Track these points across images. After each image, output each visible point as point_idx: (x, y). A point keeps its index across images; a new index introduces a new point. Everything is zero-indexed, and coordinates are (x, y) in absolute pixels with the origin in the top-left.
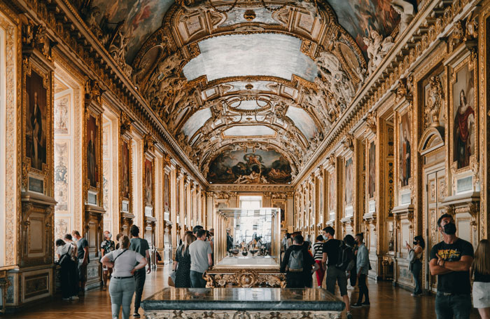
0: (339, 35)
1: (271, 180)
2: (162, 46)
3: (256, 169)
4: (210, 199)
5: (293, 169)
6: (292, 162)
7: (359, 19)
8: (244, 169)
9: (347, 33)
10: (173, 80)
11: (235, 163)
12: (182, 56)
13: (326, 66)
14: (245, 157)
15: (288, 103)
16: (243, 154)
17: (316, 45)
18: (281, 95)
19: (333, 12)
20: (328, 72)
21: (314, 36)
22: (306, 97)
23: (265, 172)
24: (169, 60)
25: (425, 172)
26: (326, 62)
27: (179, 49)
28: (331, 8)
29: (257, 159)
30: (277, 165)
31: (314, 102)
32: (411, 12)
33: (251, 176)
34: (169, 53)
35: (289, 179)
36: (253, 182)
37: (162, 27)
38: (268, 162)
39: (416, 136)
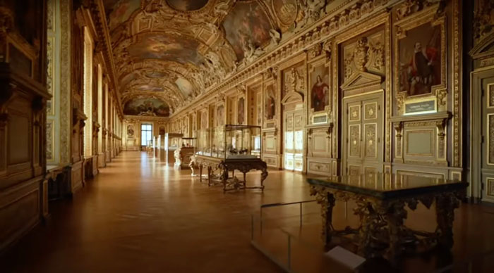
0: (224, 43)
1: (158, 114)
2: (124, 32)
3: (150, 109)
4: (124, 123)
5: (171, 109)
6: (170, 106)
7: (239, 38)
8: (144, 108)
9: (229, 43)
10: (124, 53)
11: (139, 105)
12: (132, 41)
13: (211, 59)
14: (144, 103)
15: (179, 76)
16: (144, 100)
17: (207, 48)
18: (176, 72)
19: (225, 32)
20: (210, 62)
21: (207, 43)
22: (192, 74)
23: (155, 111)
24: (125, 42)
25: (285, 113)
26: (212, 57)
27: (132, 36)
28: (224, 30)
29: (151, 104)
30: (161, 107)
31: (196, 77)
32: (279, 37)
33: (147, 112)
34: (126, 37)
35: (168, 115)
36: (149, 115)
37: (128, 21)
38: (157, 105)
39: (279, 96)
